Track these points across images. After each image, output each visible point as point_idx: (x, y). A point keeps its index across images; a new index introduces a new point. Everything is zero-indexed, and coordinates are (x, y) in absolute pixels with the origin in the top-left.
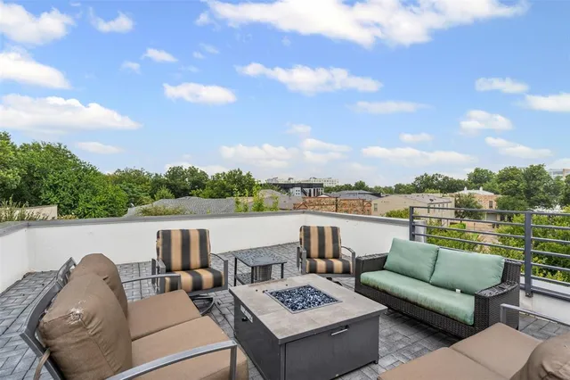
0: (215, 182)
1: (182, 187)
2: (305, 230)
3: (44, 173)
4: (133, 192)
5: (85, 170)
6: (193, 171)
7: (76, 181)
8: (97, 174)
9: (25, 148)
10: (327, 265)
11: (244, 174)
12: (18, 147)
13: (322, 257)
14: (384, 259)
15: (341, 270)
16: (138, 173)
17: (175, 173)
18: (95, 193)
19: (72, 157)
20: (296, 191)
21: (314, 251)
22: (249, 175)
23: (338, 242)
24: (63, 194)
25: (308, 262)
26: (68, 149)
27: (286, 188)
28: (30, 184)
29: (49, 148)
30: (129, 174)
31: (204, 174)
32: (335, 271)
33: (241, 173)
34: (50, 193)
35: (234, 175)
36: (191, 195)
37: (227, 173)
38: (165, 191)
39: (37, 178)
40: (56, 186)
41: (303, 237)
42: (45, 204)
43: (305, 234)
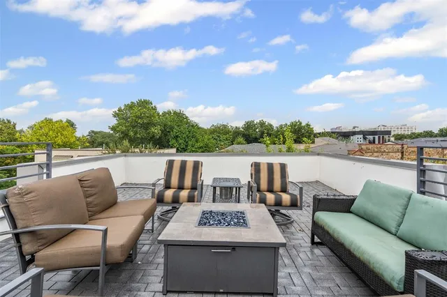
0: (279, 131)
1: (253, 136)
2: (255, 166)
3: (172, 128)
4: (220, 141)
5: (193, 126)
6: (262, 124)
7: (187, 133)
8: (199, 128)
9: (164, 114)
10: (276, 199)
11: (303, 124)
12: (161, 114)
13: (271, 190)
14: (351, 201)
15: (289, 203)
16: (225, 126)
17: (249, 125)
18: (197, 141)
19: (187, 117)
20: (357, 139)
21: (264, 185)
22: (308, 125)
23: (285, 177)
24: (181, 141)
25: (258, 195)
26: (184, 113)
27: (346, 135)
28: (166, 135)
29: (175, 113)
30: (219, 128)
31: (271, 125)
32: (284, 204)
33: (301, 123)
34: (174, 141)
35: (295, 126)
36: (260, 142)
37: (289, 124)
38: (241, 139)
39: (169, 132)
40: (177, 136)
41: (253, 172)
42: (172, 147)
43: (255, 169)
